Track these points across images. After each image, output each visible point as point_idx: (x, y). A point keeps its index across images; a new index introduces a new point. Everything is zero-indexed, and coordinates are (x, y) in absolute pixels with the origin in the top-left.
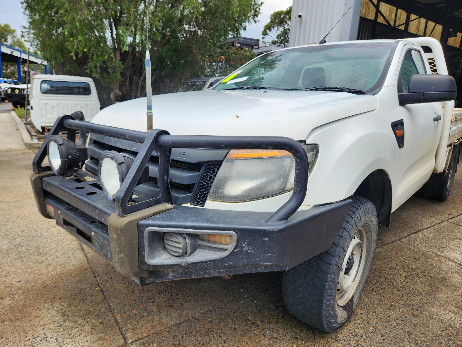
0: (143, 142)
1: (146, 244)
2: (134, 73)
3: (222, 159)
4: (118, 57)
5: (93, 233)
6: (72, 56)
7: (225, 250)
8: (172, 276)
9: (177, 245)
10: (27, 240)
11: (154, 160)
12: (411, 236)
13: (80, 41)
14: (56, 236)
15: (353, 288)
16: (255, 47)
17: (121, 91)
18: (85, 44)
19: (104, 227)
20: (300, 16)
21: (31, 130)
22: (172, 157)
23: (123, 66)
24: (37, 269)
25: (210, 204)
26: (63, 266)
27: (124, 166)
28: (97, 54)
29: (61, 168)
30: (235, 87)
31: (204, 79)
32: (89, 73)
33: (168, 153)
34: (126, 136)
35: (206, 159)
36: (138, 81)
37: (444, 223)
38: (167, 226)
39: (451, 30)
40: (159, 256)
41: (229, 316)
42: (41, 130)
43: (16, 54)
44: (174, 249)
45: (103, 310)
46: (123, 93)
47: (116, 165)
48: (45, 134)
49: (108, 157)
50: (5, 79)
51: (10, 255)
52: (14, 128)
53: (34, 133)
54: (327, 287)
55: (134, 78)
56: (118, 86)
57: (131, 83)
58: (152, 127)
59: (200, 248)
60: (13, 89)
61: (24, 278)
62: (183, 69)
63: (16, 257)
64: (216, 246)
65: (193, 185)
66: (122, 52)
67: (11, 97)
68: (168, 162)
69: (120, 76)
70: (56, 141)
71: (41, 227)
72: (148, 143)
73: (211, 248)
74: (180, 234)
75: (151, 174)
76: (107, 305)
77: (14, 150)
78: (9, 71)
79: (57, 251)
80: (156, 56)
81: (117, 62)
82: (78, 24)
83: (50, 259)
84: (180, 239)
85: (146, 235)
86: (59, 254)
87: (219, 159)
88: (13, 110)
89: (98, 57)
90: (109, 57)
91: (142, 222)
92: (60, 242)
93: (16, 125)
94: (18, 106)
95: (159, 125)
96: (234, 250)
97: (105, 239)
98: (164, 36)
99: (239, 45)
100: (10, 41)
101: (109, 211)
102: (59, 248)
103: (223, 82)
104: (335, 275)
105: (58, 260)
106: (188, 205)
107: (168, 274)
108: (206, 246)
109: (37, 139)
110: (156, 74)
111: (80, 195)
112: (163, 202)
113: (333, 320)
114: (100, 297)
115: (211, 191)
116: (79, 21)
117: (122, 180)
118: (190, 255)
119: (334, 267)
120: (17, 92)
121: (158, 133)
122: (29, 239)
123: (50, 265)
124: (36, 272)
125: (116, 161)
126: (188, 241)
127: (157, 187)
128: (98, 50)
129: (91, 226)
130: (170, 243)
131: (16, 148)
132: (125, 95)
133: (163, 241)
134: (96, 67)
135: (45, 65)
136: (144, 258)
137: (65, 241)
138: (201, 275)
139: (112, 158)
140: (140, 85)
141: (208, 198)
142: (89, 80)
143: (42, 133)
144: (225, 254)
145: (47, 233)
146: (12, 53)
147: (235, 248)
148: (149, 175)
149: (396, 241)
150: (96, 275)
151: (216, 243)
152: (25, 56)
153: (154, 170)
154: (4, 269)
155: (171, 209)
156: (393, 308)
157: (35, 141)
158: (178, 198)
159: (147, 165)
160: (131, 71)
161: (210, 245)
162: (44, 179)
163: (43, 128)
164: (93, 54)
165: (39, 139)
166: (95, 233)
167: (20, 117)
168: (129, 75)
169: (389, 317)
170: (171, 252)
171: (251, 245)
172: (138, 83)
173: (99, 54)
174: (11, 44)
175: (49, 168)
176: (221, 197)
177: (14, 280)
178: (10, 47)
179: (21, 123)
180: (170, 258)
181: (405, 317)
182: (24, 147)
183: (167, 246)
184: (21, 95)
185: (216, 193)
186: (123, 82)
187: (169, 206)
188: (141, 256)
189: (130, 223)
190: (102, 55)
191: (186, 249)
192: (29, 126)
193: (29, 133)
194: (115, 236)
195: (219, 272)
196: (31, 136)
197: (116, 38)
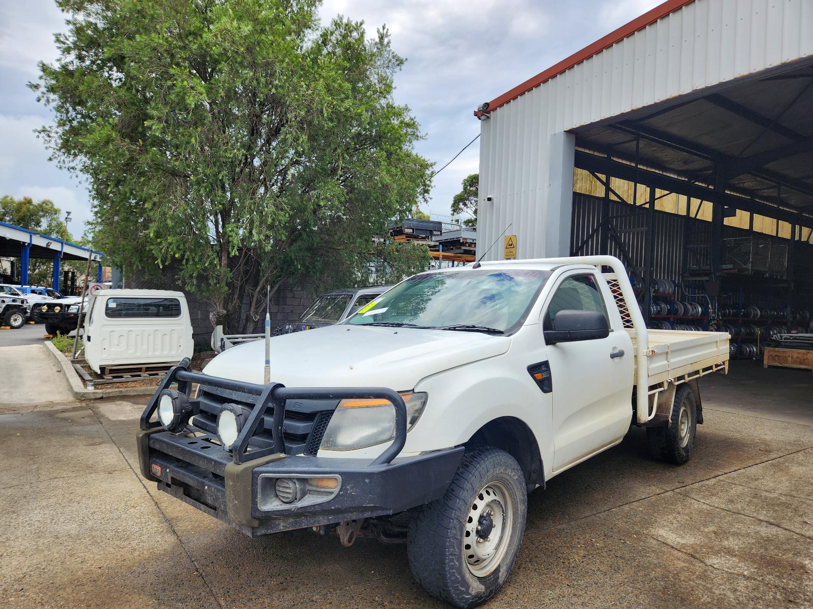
0: (260, 395)
1: (259, 490)
2: (247, 281)
3: (334, 408)
4: (224, 261)
5: (206, 487)
6: (158, 263)
7: (332, 493)
8: (283, 526)
9: (288, 491)
10: (101, 523)
11: (269, 411)
12: (614, 510)
13: (170, 244)
14: (138, 518)
15: (498, 559)
16: (435, 233)
17: (225, 308)
18: (178, 247)
19: (219, 479)
20: (489, 199)
21: (83, 372)
22: (287, 408)
23: (231, 275)
24: (119, 555)
25: (322, 453)
26: (151, 551)
27: (242, 418)
28: (193, 260)
29: (173, 423)
30: (372, 321)
31: (349, 292)
32: (181, 285)
33: (283, 404)
34: (244, 388)
35: (318, 409)
36: (252, 293)
37: (667, 493)
38: (279, 472)
39: (725, 207)
40: (271, 503)
41: (353, 597)
42: (99, 372)
43: (55, 246)
44: (285, 495)
45: (203, 594)
46: (228, 311)
47: (234, 417)
48: (105, 377)
49: (228, 409)
50: (34, 287)
51: (82, 540)
52: (55, 369)
53: (88, 377)
54: (447, 544)
55: (247, 287)
56: (222, 302)
57: (241, 297)
58: (269, 380)
59: (310, 494)
60: (51, 306)
61: (106, 564)
62: (321, 273)
63: (90, 542)
64: (323, 490)
65: (307, 434)
66: (231, 256)
67: (47, 319)
68: (283, 411)
69: (226, 288)
70: (170, 395)
71: (116, 507)
72: (264, 396)
73: (319, 493)
74: (290, 479)
75: (266, 426)
76: (208, 589)
77: (58, 404)
78: (37, 271)
79: (142, 535)
80: (280, 258)
81: (222, 268)
82: (169, 222)
83: (134, 544)
84: (291, 485)
85: (259, 481)
86: (144, 538)
87: (331, 409)
88: (48, 339)
89: (195, 264)
90: (211, 263)
91: (256, 469)
92: (144, 524)
93: (58, 363)
94: (58, 332)
95: (275, 379)
96: (339, 493)
97: (219, 490)
98: (293, 230)
99: (411, 231)
100: (44, 224)
101: (225, 462)
102: (144, 532)
103: (360, 312)
104: (456, 530)
105: (144, 544)
106: (302, 455)
107: (279, 524)
108: (315, 491)
109: (93, 385)
110: (280, 282)
111: (194, 449)
112: (277, 452)
113: (462, 587)
114: (200, 582)
115: (323, 441)
116: (172, 218)
117: (239, 431)
118: (300, 500)
119: (455, 521)
120: (57, 309)
121: (274, 387)
122: (103, 523)
123: (135, 550)
124: (119, 557)
125: (235, 413)
126: (298, 486)
127: (272, 439)
128: (196, 254)
129: (204, 481)
130: (281, 489)
131: (59, 401)
132: (232, 314)
133: (275, 488)
134: (191, 277)
135: (99, 262)
136: (257, 505)
137: (150, 523)
138: (311, 524)
139: (231, 411)
140: (255, 299)
141: (320, 447)
142: (179, 296)
143: (100, 376)
144: (332, 497)
145: (126, 515)
146: (48, 245)
147: (340, 491)
148: (265, 427)
149: (591, 515)
150: (193, 559)
151: (324, 487)
152: (68, 250)
153: (269, 420)
154: (79, 555)
155: (285, 458)
156: (553, 587)
157: (91, 389)
158: (292, 448)
159: (263, 416)
160: (242, 279)
161: (318, 489)
162: (152, 435)
163: (102, 369)
164: (188, 260)
165: (96, 386)
166: (209, 486)
167: (61, 351)
168: (240, 284)
169: (543, 597)
170: (282, 499)
171: (354, 487)
172: (253, 296)
173: (197, 259)
174: (46, 230)
175: (159, 423)
176: (333, 446)
177: (93, 566)
178: (45, 235)
179: (65, 360)
180: (281, 505)
181: (564, 597)
182: (71, 398)
183: (278, 493)
184: (63, 314)
185: (328, 442)
186: (229, 295)
187: (282, 455)
188: (254, 503)
189: (246, 469)
190: (200, 260)
191: (296, 493)
192: (78, 366)
193: (80, 376)
194: (231, 483)
195: (329, 520)
196: (84, 381)
197: (221, 231)
